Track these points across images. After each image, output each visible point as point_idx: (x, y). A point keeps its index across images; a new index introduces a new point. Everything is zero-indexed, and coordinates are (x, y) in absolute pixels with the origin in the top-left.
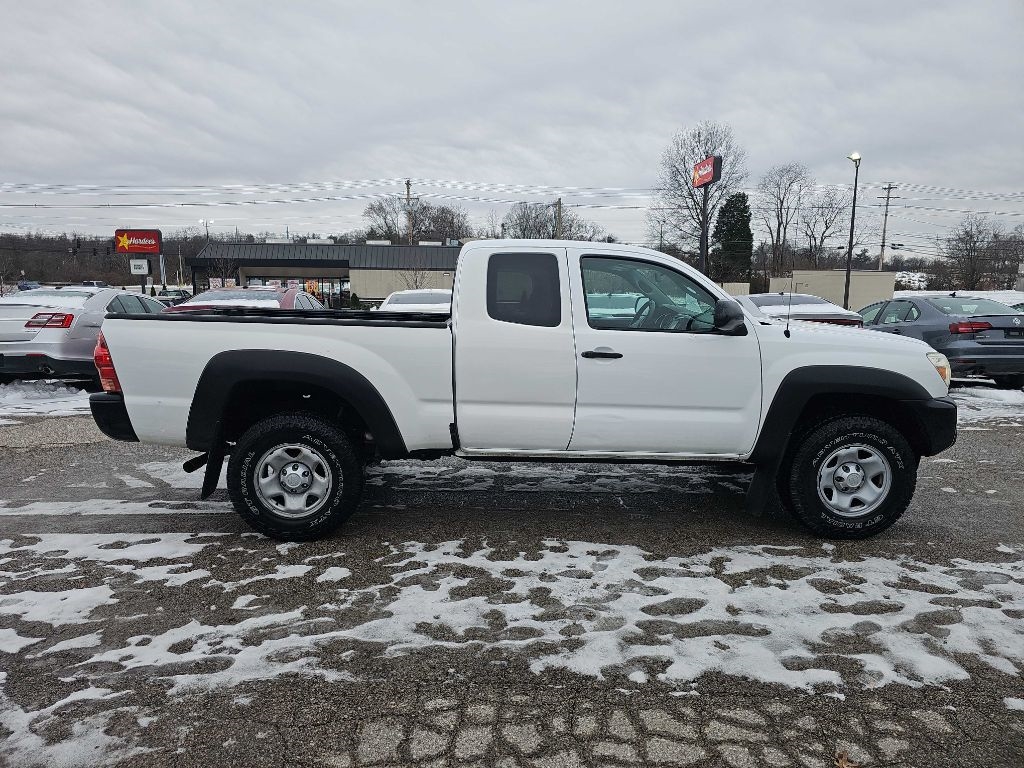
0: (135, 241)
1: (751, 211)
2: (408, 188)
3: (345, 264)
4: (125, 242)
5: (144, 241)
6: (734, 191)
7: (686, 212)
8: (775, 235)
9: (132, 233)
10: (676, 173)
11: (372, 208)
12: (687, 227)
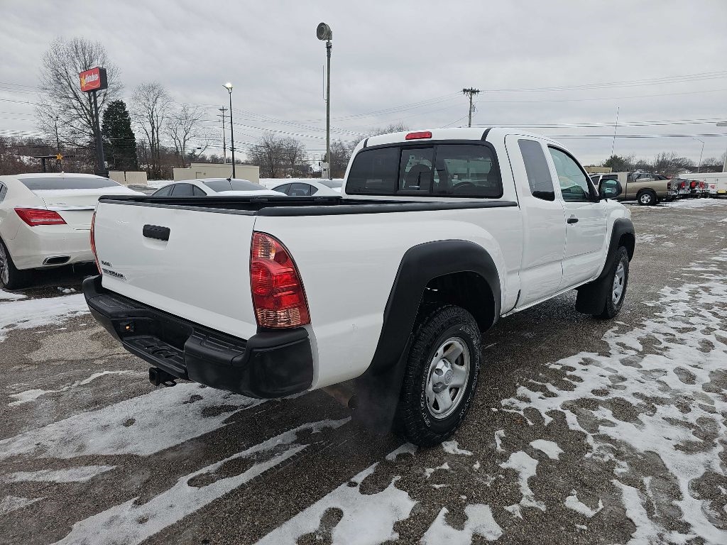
1: (130, 116)
6: (112, 99)
7: (74, 111)
8: (151, 135)
10: (58, 76)
12: (77, 124)
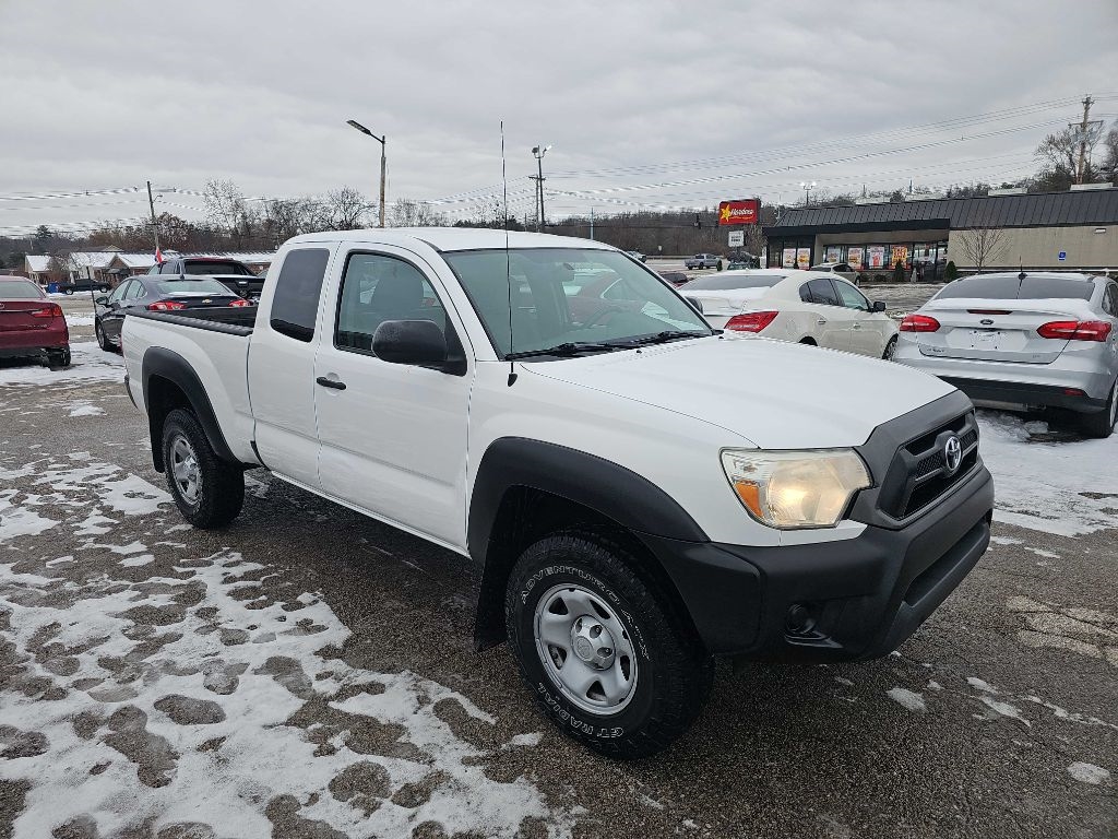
0: (735, 212)
2: (1087, 109)
3: (944, 225)
4: (727, 214)
5: (744, 212)
9: (735, 205)
11: (1051, 141)
